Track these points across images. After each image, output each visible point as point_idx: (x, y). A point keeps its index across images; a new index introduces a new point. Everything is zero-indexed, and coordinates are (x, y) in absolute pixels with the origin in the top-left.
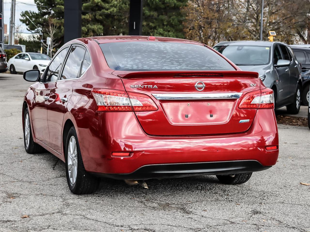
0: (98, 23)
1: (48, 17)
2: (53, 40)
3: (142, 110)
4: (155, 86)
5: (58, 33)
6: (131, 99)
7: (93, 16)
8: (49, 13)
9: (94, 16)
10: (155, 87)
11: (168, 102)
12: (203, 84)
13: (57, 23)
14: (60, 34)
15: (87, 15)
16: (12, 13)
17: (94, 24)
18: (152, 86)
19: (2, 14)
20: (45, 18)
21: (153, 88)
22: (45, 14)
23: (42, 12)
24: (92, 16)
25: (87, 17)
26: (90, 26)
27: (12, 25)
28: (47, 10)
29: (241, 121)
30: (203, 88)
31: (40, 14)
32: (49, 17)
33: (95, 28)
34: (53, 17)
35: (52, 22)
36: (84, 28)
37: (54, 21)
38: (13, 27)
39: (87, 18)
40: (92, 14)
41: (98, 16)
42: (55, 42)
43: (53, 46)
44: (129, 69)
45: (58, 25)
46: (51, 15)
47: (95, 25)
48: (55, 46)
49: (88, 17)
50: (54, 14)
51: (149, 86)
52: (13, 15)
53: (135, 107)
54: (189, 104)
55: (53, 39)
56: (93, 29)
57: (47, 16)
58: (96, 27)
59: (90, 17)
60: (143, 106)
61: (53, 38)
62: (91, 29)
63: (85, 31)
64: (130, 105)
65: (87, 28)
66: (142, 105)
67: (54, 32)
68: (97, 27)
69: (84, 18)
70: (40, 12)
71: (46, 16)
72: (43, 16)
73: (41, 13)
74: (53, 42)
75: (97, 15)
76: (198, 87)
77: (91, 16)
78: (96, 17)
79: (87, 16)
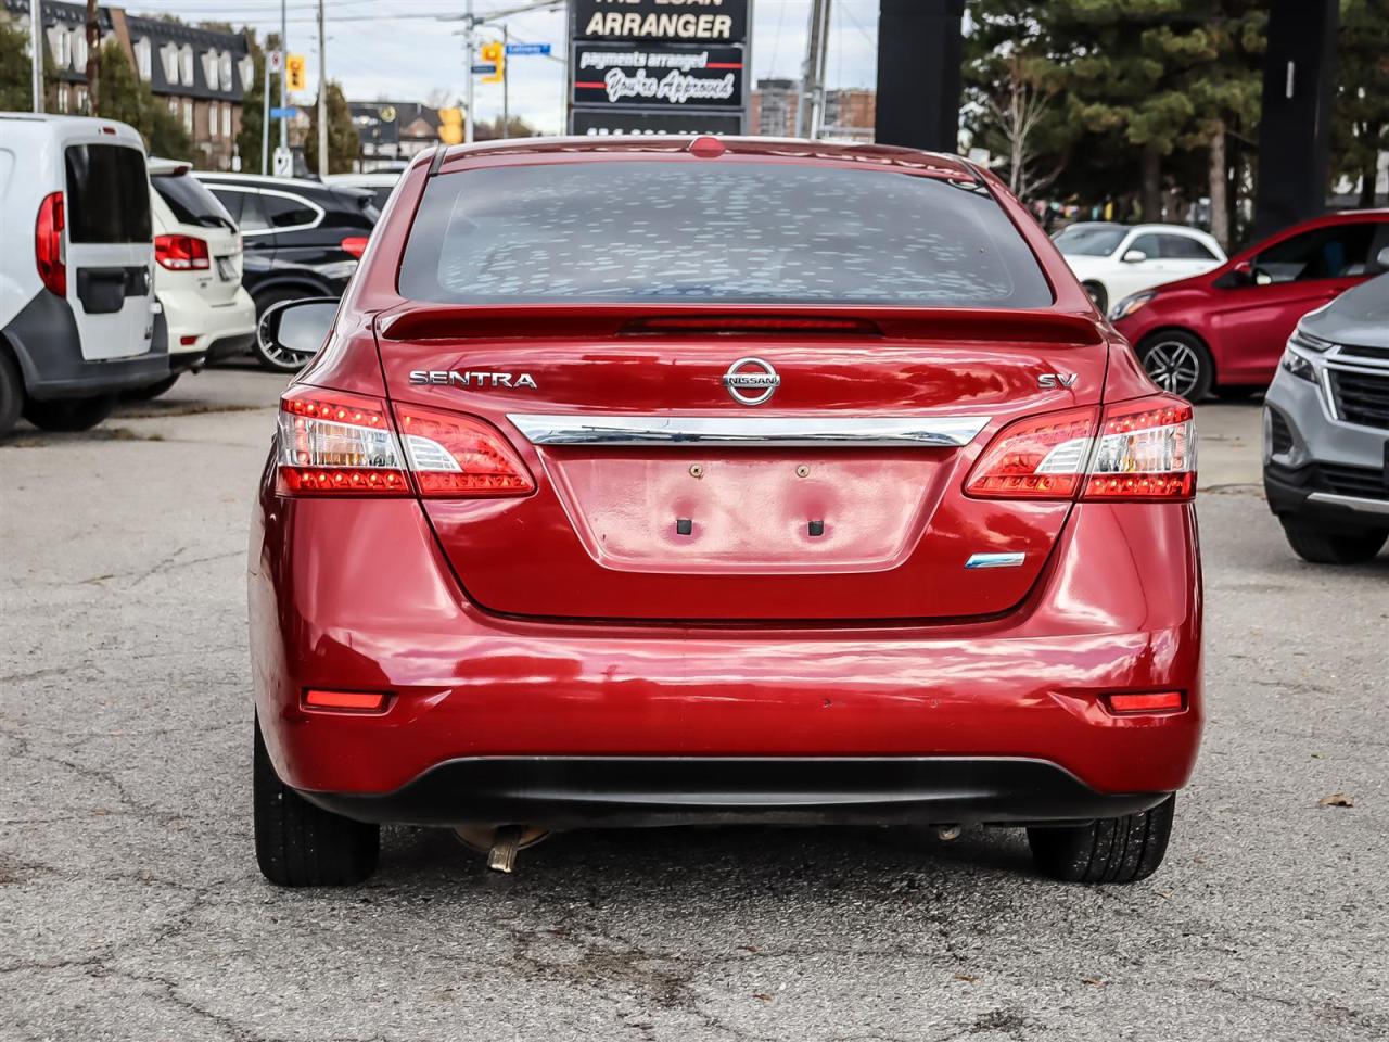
0: (1252, 69)
1: (1012, 52)
2: (1028, 158)
3: (461, 493)
4: (523, 376)
5: (1054, 126)
6: (408, 439)
7: (1227, 38)
8: (1018, 32)
9: (1231, 36)
10: (525, 380)
11: (592, 458)
12: (767, 372)
13: (1045, 79)
14: (1060, 131)
15: (1197, 32)
16: (814, 37)
17: (1229, 77)
18: (508, 376)
19: (744, 43)
20: (1000, 56)
21: (516, 385)
22: (1000, 34)
23: (987, 28)
24: (1222, 39)
25: (1196, 45)
26: (1209, 89)
27: (809, 95)
28: (1012, 19)
29: (974, 558)
30: (767, 389)
31: (976, 37)
32: (1017, 50)
33: (1234, 96)
34: (1038, 48)
35: (1026, 76)
36: (1177, 98)
37: (1037, 66)
38: (812, 105)
39: (1196, 49)
40: (1223, 26)
41: (1253, 35)
42: (1033, 171)
43: (1023, 192)
44: (479, 293)
45: (1052, 88)
46: (1025, 42)
47: (1236, 83)
48: (1031, 189)
49: (1204, 41)
50: (1041, 37)
51: (495, 376)
52: (816, 49)
53: (427, 474)
54: (696, 470)
55: (1025, 156)
56: (1224, 100)
57: (1005, 49)
58: (1237, 92)
59: (1210, 44)
60: (461, 471)
61: (1024, 152)
62: (1212, 102)
63: (1184, 112)
64: (401, 466)
65: (1192, 100)
66: (458, 469)
67: (1031, 121)
68: (1243, 90)
69: (1183, 51)
70: (977, 27)
71: (1002, 47)
72: (991, 49)
73: (981, 32)
74: (1022, 171)
75: (1251, 30)
76: (743, 386)
77: (1216, 35)
78: (1244, 41)
79: (1199, 40)
